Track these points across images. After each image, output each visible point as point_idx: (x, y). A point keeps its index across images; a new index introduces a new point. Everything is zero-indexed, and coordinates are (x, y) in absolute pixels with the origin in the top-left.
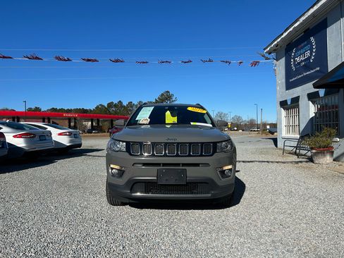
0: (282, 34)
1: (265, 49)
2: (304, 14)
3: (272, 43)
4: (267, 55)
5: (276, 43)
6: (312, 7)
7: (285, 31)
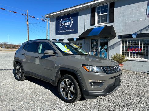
0: (57, 12)
1: (45, 15)
2: (70, 8)
3: (50, 14)
4: (46, 18)
5: (53, 14)
6: (75, 7)
7: (59, 11)
